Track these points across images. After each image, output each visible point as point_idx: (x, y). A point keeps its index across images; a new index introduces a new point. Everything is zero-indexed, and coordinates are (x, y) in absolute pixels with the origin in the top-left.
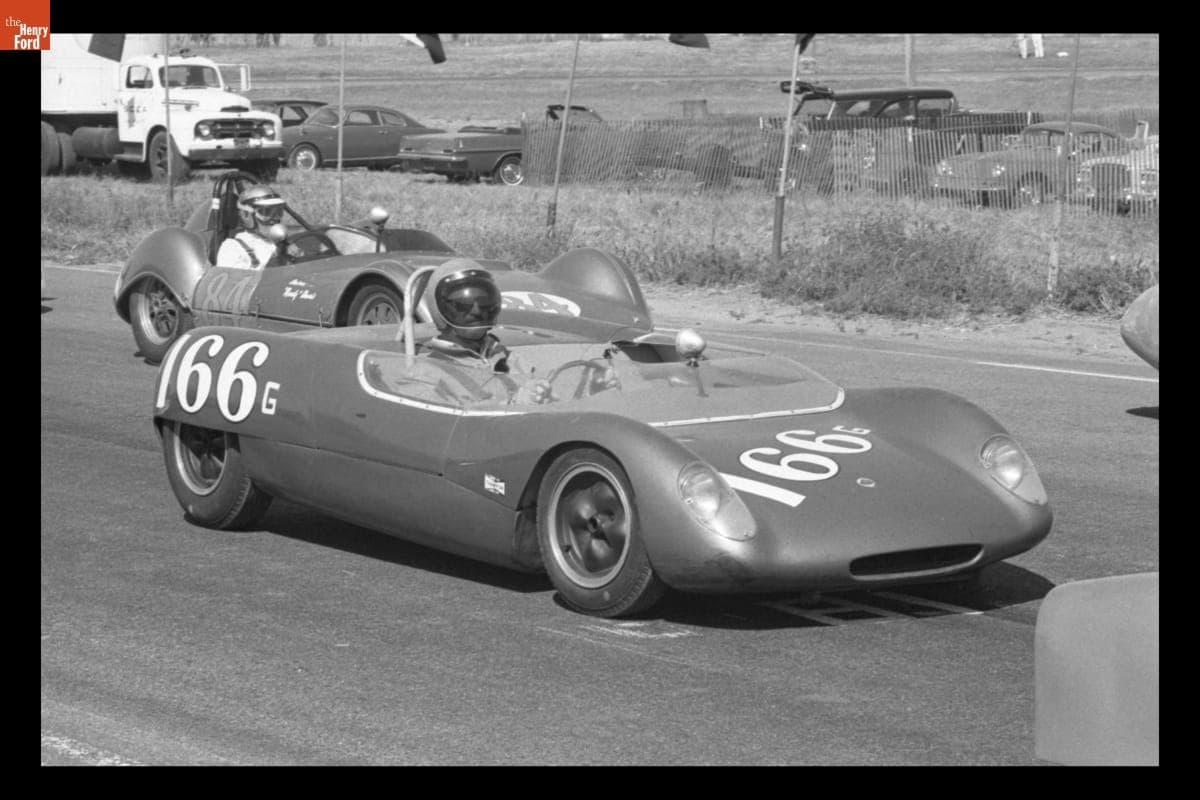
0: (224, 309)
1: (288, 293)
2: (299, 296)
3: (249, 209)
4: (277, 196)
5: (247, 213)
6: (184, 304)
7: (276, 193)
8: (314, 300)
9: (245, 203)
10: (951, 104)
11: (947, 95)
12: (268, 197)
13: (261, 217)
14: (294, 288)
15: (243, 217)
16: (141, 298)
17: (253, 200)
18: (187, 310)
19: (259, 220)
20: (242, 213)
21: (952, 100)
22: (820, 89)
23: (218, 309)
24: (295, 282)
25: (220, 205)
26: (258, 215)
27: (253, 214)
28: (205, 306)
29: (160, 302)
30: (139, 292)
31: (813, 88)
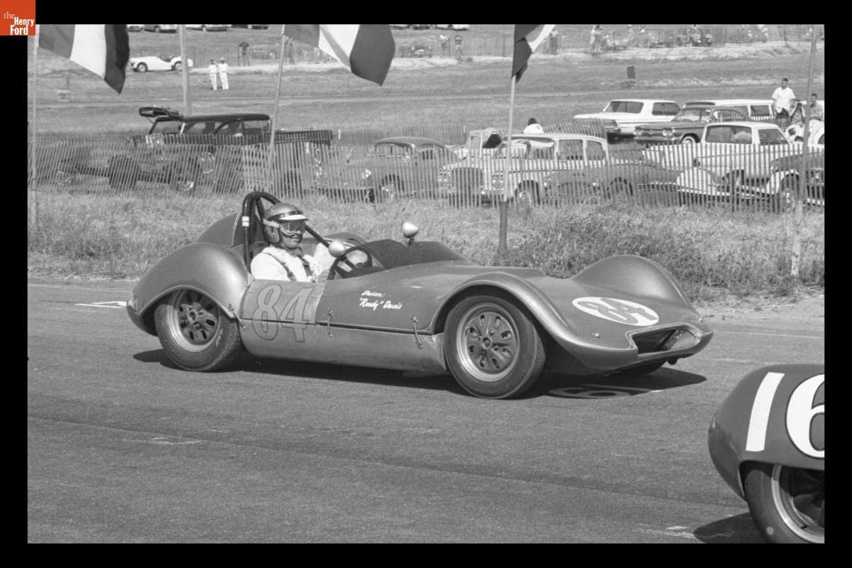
0: (282, 319)
1: (364, 303)
2: (380, 307)
3: (274, 224)
4: (300, 213)
5: (272, 228)
6: (231, 315)
7: (300, 210)
8: (400, 310)
9: (270, 219)
10: (268, 124)
11: (266, 118)
12: (293, 213)
13: (287, 232)
14: (371, 299)
15: (269, 232)
16: (169, 308)
17: (279, 216)
18: (235, 320)
19: (284, 234)
20: (268, 228)
21: (269, 121)
22: (173, 113)
23: (275, 319)
24: (368, 293)
25: (250, 222)
26: (282, 229)
27: (279, 229)
28: (258, 315)
29: (196, 313)
30: (167, 304)
31: (168, 113)
